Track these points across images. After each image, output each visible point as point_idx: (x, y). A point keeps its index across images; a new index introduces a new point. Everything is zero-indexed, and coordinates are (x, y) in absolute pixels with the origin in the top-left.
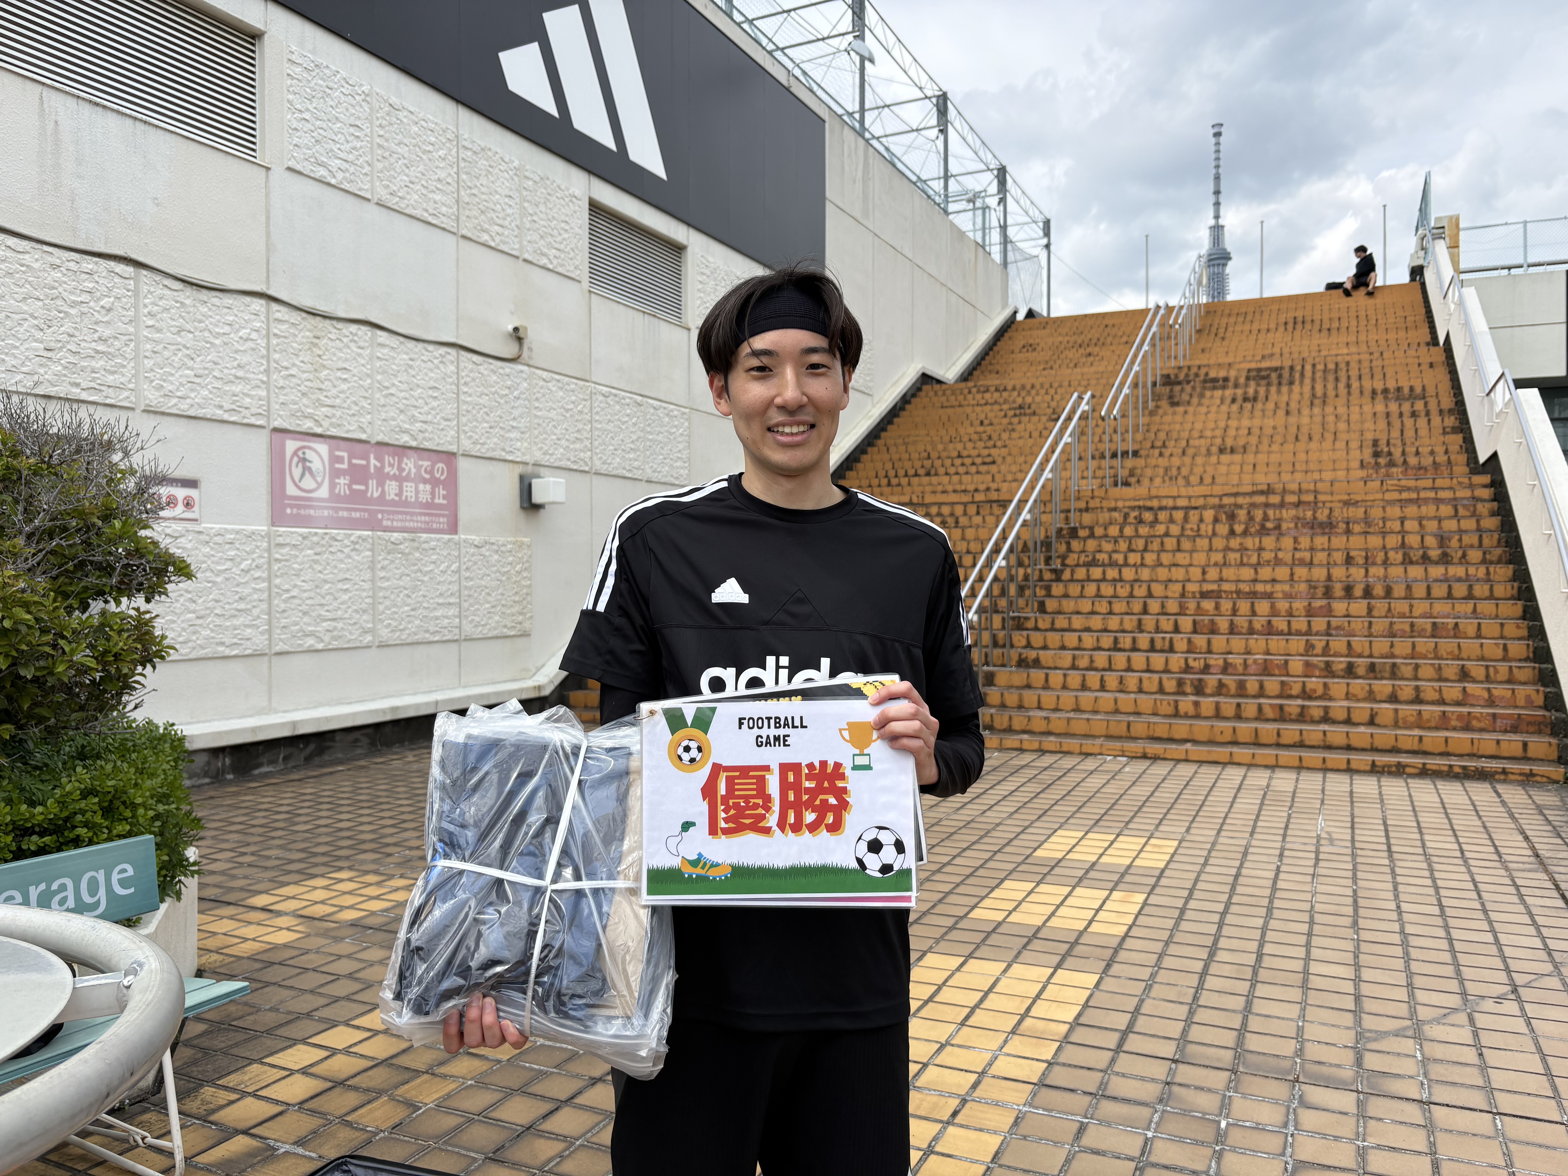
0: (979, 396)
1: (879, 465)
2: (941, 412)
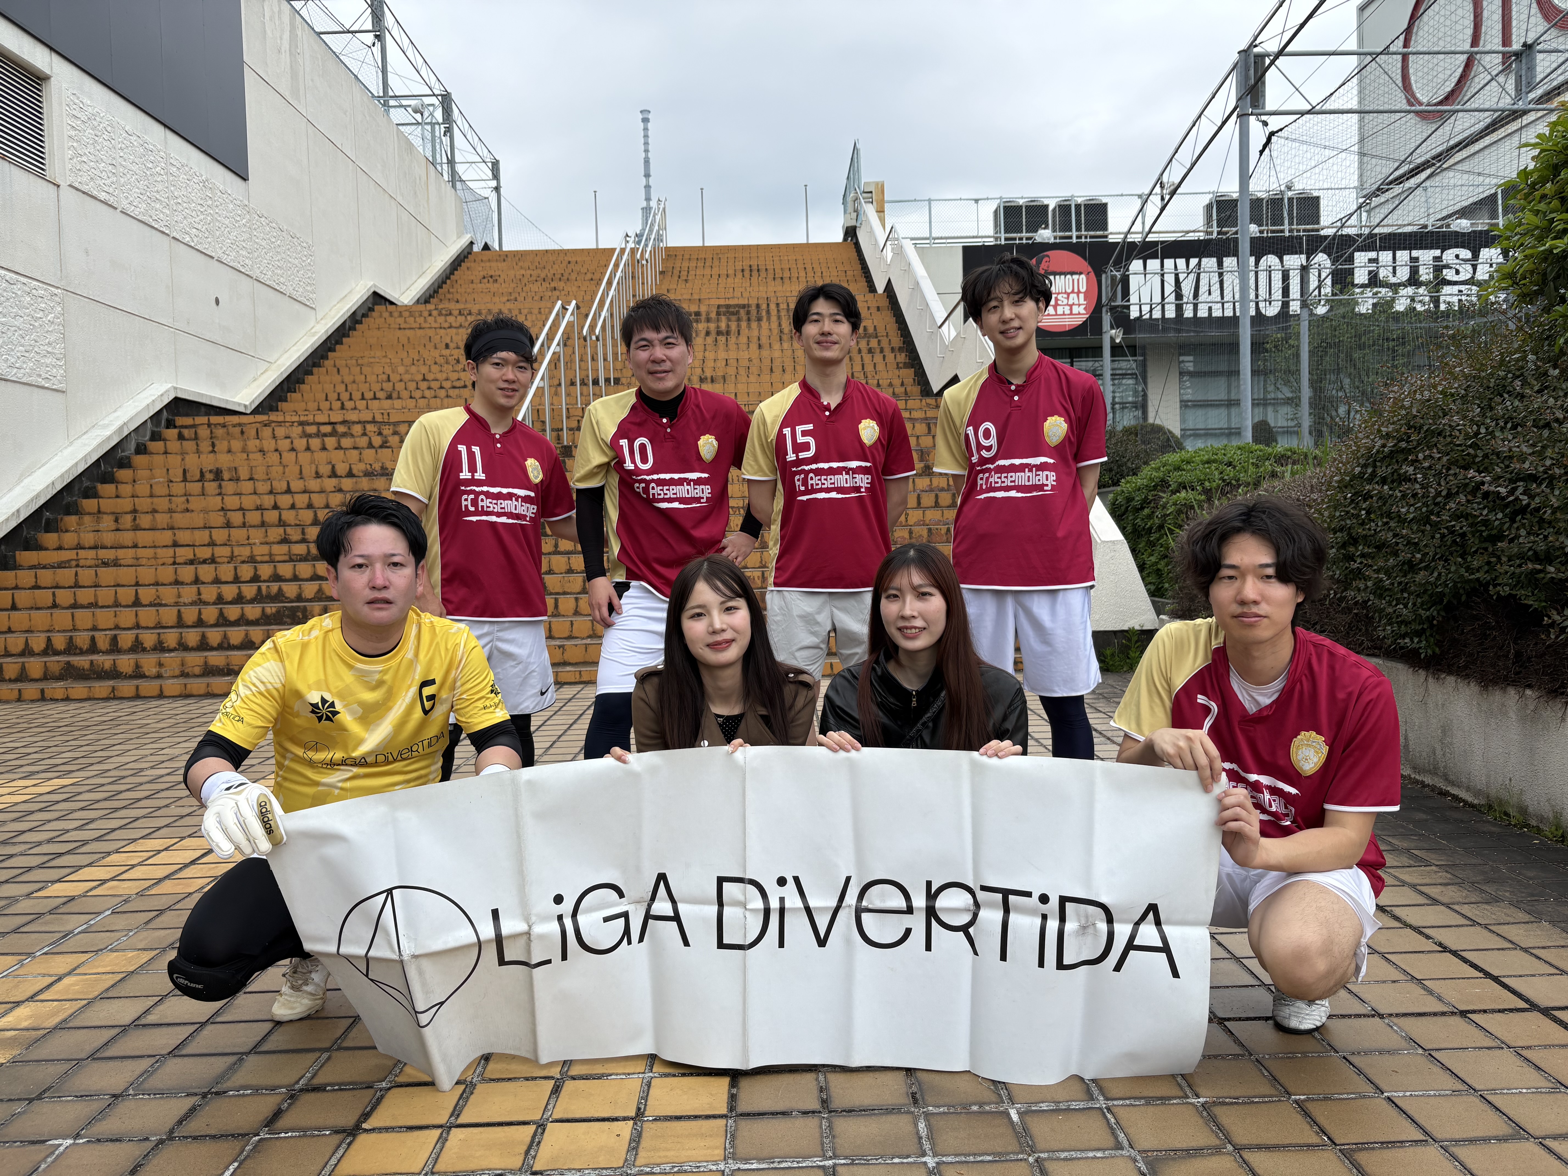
0: (441, 319)
1: (329, 388)
2: (399, 333)
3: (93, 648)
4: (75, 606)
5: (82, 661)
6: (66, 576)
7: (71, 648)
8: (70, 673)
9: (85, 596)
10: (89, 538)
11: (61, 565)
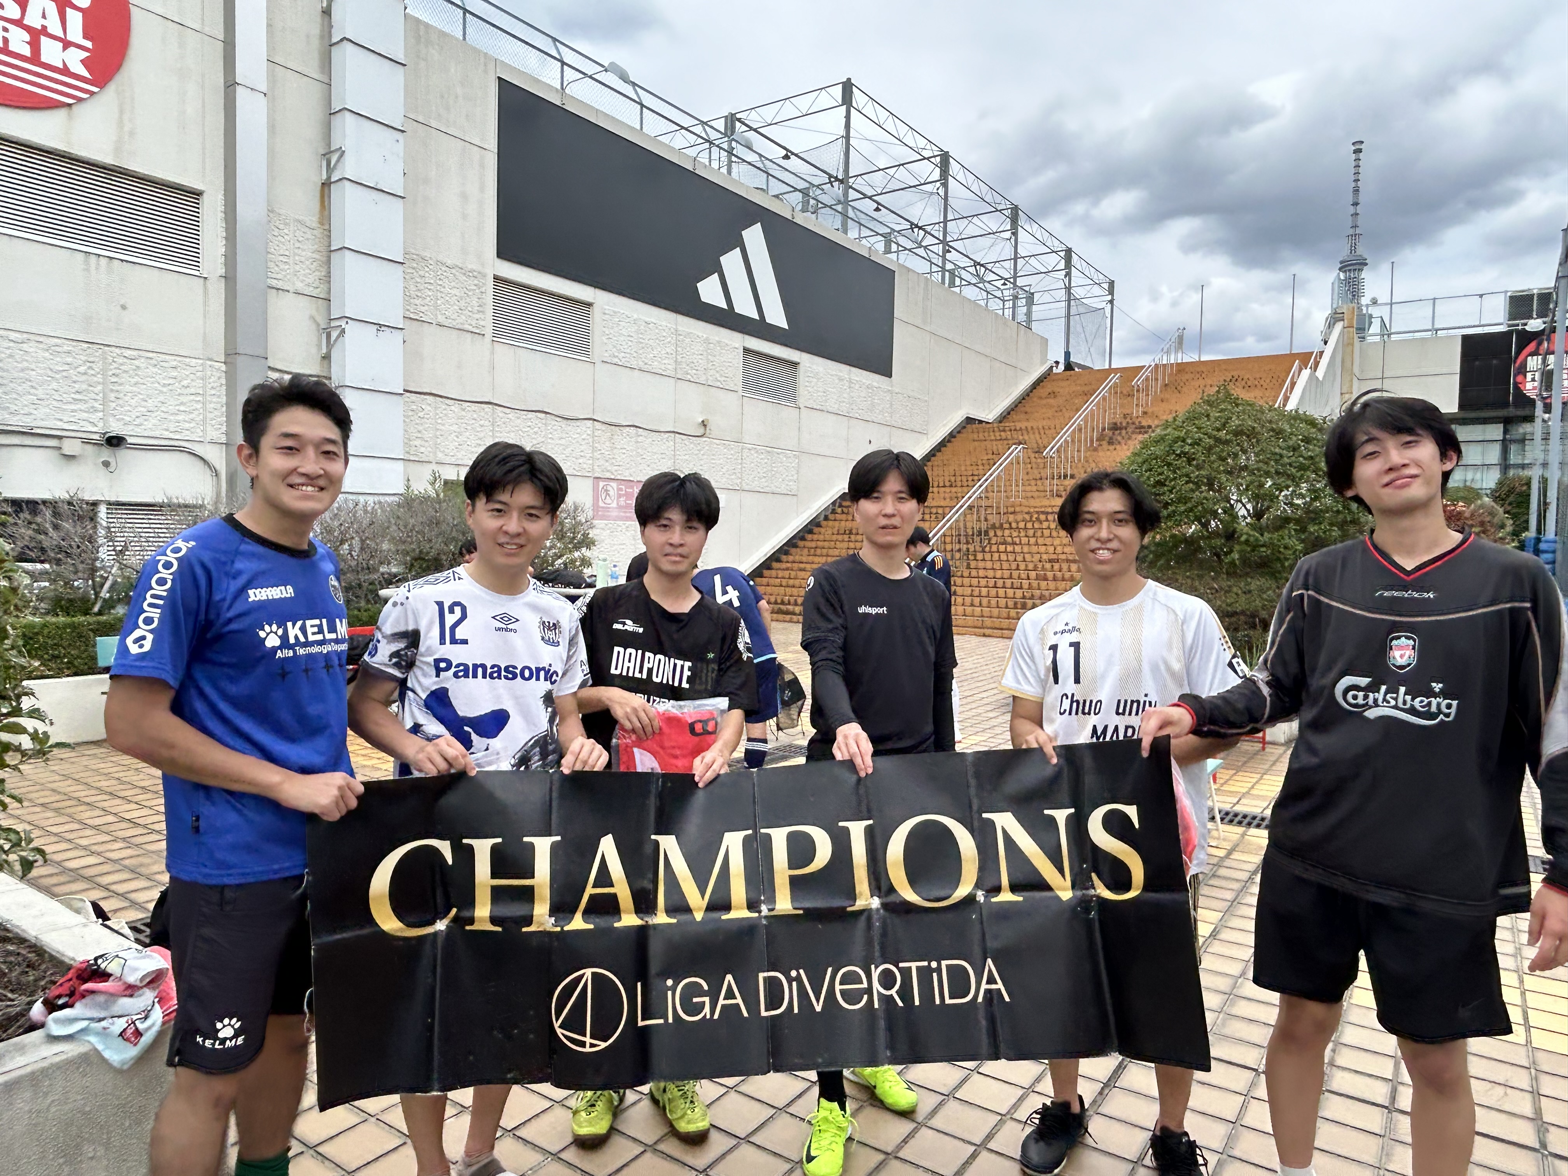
3: (789, 604)
4: (788, 586)
5: (783, 607)
6: (786, 574)
7: (783, 603)
8: (780, 612)
9: (791, 582)
10: (797, 558)
11: (787, 569)
